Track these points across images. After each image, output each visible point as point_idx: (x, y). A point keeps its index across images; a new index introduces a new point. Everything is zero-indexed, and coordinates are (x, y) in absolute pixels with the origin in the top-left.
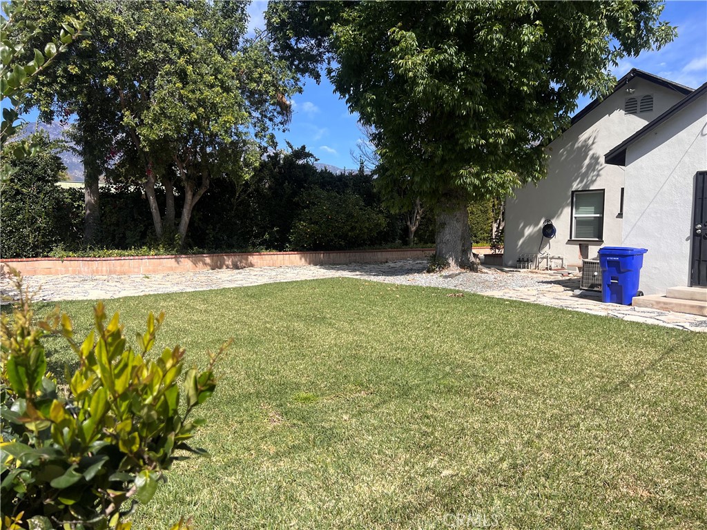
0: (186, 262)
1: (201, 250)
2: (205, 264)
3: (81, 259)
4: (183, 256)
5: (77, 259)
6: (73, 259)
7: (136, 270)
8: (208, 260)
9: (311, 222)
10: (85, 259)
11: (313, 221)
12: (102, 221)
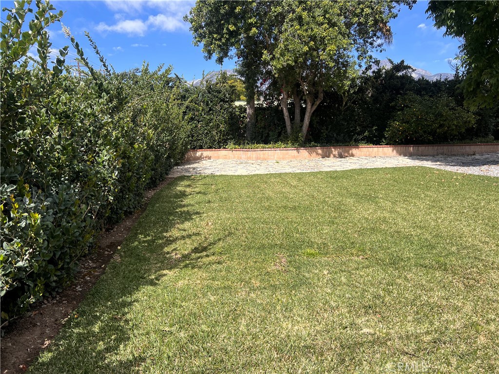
0: (304, 152)
1: (316, 144)
2: (318, 154)
3: (242, 150)
4: (302, 148)
5: (239, 150)
6: (238, 150)
7: (272, 157)
8: (320, 151)
9: (403, 121)
10: (244, 150)
11: (405, 121)
12: (256, 126)
